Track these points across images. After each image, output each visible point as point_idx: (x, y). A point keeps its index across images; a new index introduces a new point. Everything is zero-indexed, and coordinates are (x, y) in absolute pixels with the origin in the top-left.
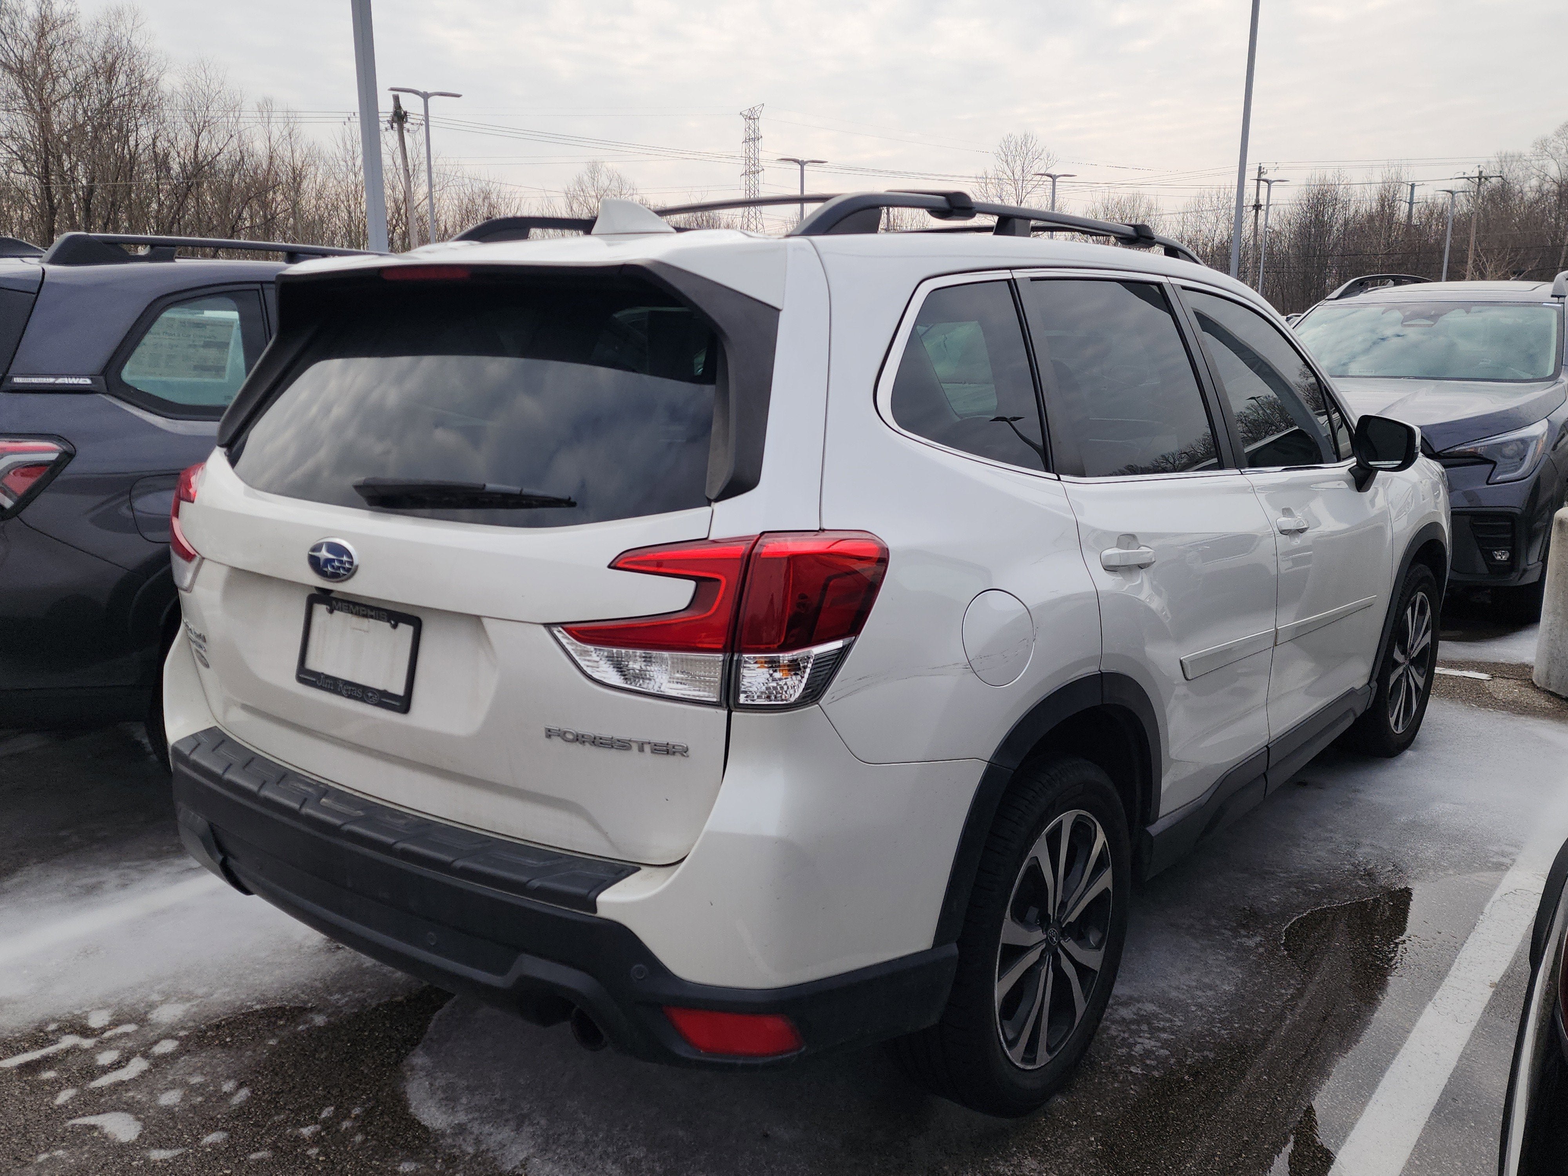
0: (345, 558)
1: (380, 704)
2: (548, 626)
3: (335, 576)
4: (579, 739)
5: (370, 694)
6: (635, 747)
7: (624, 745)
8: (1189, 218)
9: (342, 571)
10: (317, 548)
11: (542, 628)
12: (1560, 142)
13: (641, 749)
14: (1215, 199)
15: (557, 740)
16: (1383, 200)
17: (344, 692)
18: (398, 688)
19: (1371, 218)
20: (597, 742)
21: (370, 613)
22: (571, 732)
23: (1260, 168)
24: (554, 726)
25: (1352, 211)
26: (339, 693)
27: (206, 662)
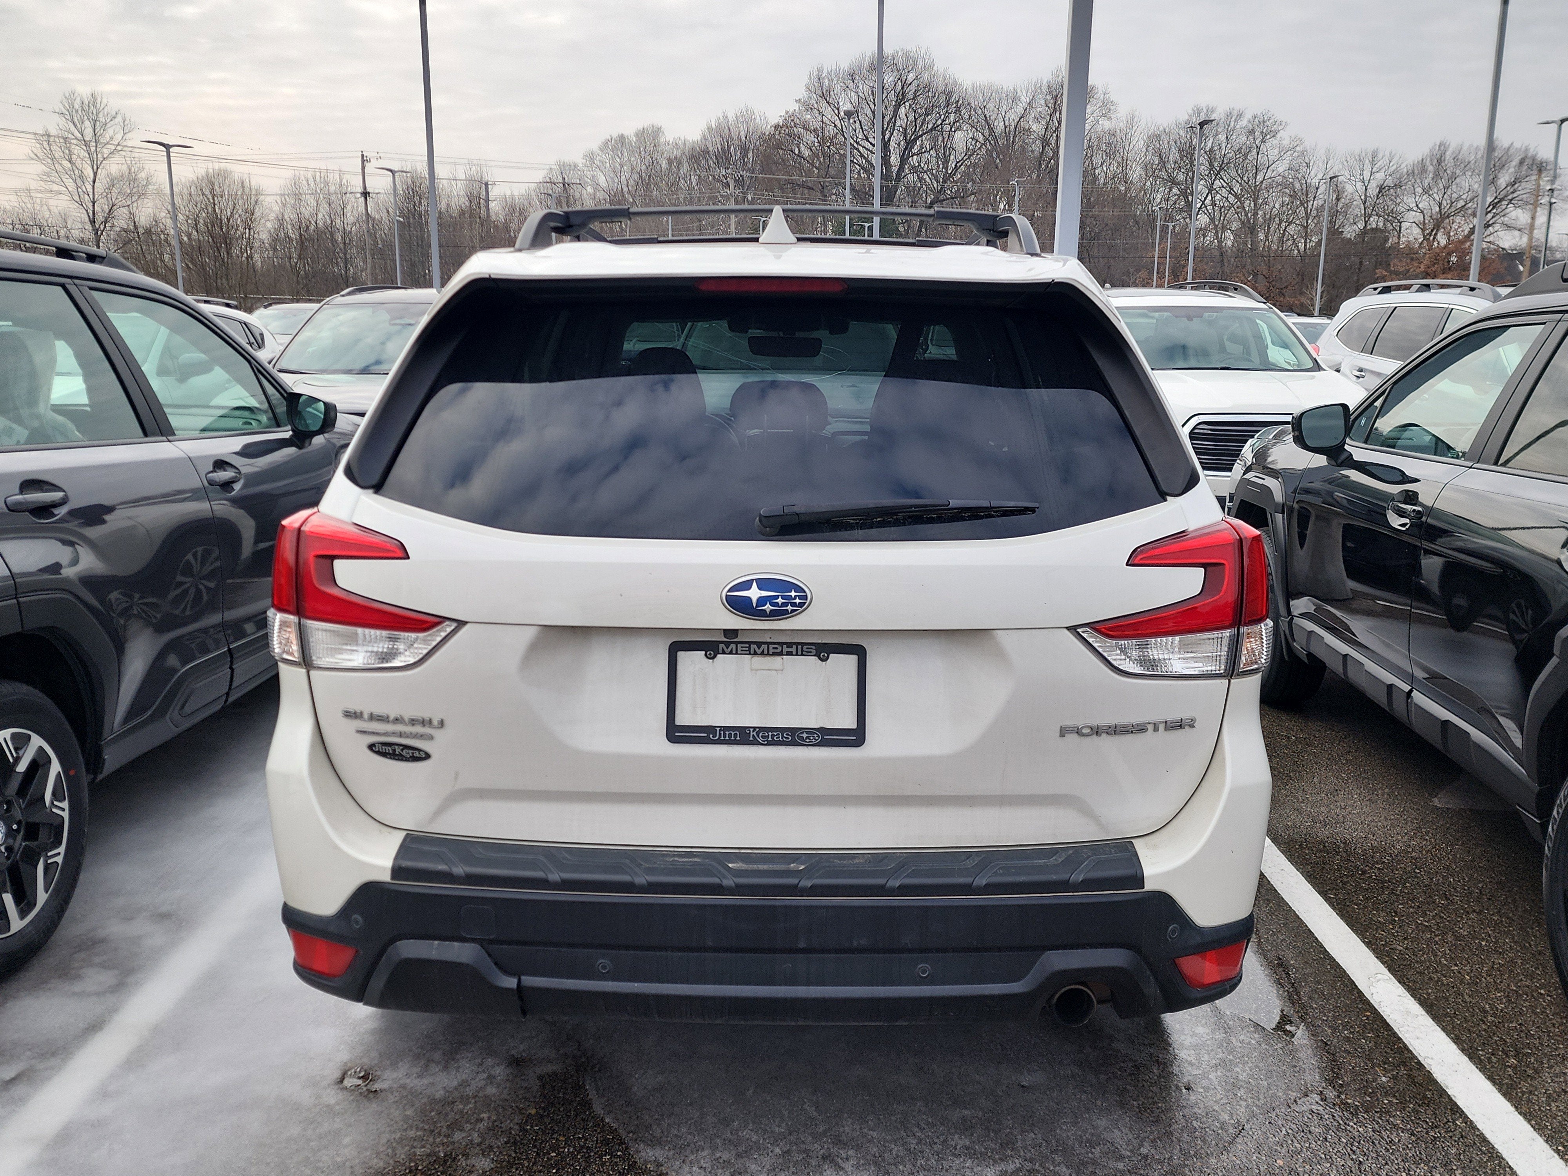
0: (793, 593)
1: (823, 743)
2: (1073, 629)
3: (779, 614)
4: (1097, 731)
6: (1150, 728)
7: (1140, 729)
8: (288, 200)
9: (789, 608)
10: (742, 587)
11: (1066, 631)
12: (604, 156)
13: (1156, 729)
14: (311, 181)
15: (1072, 738)
16: (470, 197)
17: (760, 740)
18: (850, 723)
19: (462, 213)
20: (1116, 730)
22: (1085, 727)
23: (363, 156)
24: (1069, 723)
25: (443, 206)
26: (755, 743)
27: (417, 754)
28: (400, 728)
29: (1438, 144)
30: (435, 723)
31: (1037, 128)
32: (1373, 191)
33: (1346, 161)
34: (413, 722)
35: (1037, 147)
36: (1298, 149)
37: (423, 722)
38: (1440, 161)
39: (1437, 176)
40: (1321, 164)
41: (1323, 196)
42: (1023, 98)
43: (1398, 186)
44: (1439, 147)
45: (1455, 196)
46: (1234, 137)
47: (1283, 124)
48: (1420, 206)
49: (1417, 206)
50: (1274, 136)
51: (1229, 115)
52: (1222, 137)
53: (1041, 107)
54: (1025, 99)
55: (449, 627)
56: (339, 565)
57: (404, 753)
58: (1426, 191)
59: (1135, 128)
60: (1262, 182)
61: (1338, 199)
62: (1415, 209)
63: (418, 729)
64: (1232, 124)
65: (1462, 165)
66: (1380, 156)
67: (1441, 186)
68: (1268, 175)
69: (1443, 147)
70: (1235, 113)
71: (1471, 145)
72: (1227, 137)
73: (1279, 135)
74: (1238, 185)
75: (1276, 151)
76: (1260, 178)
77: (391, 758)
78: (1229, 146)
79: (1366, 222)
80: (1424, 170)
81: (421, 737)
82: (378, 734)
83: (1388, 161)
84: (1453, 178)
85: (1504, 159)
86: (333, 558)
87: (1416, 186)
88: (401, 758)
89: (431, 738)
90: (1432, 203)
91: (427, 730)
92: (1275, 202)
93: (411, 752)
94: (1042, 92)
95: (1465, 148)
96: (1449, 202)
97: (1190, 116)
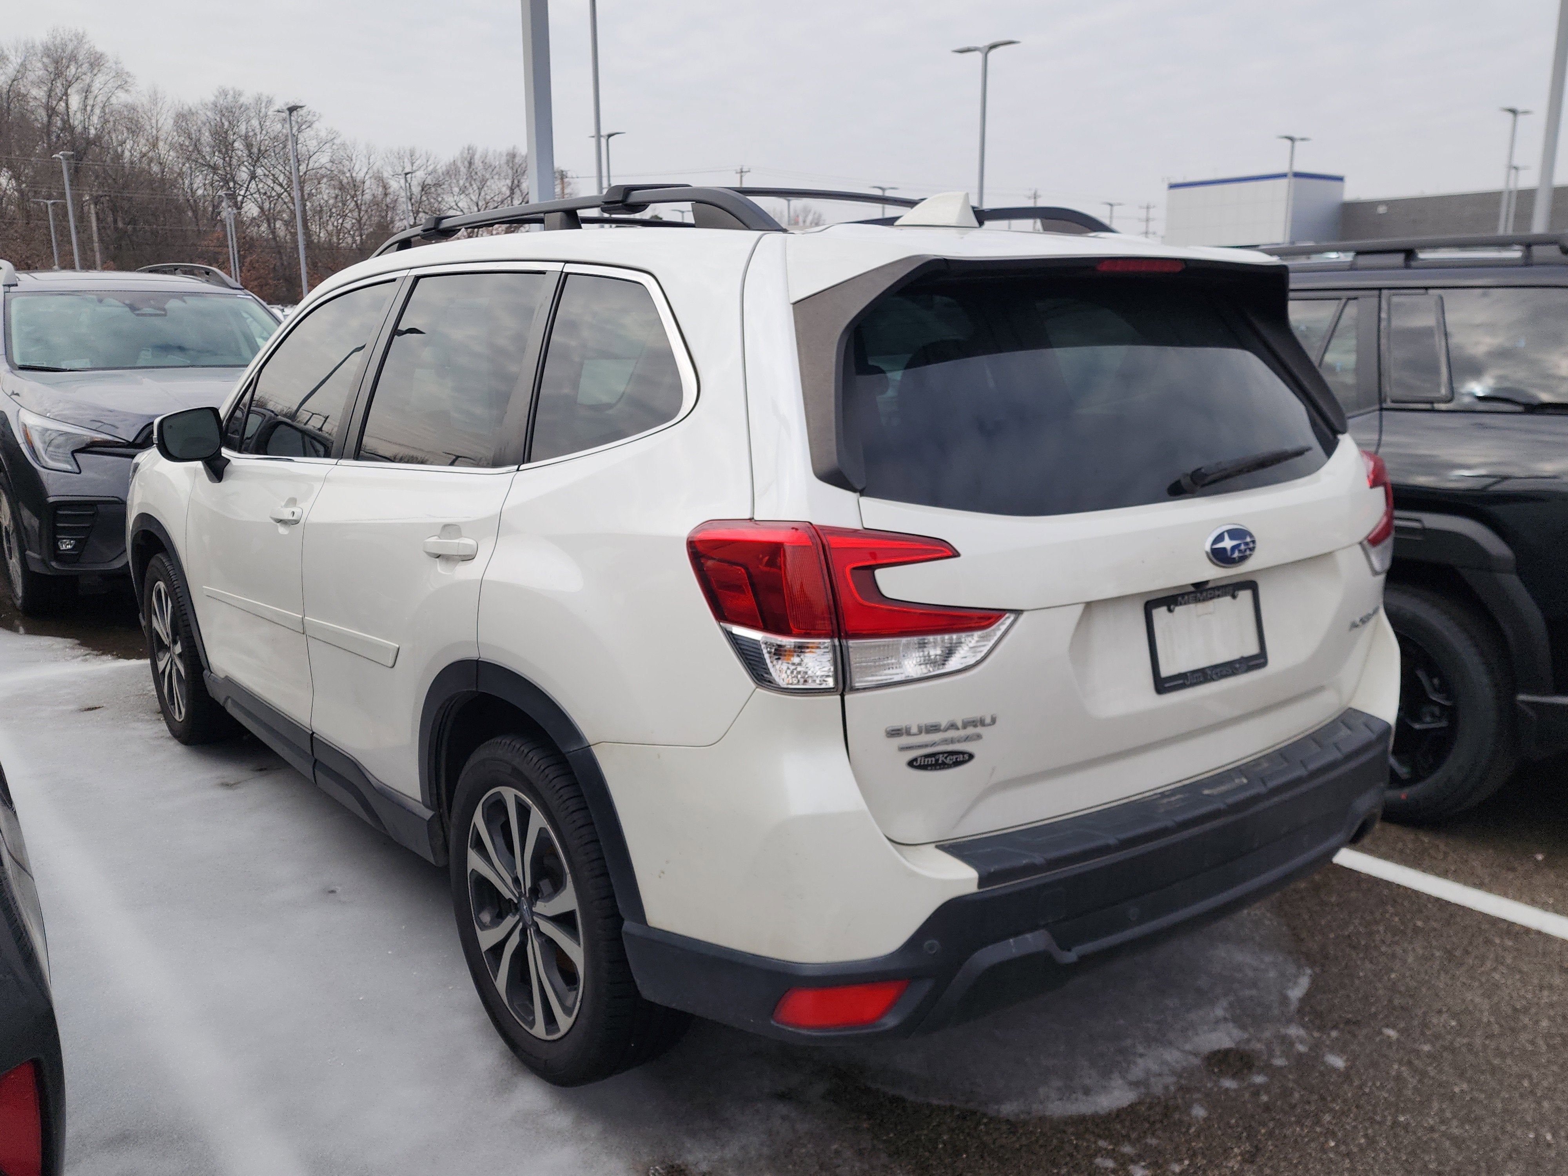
0: (1248, 539)
5: (1237, 666)
10: (1219, 538)
17: (1214, 677)
18: (1252, 649)
21: (1217, 593)
26: (1211, 680)
27: (960, 758)
28: (951, 734)
29: (466, 147)
30: (988, 720)
31: (39, 93)
32: (416, 190)
33: (387, 157)
34: (966, 725)
35: (42, 114)
36: (335, 141)
37: (974, 723)
38: (470, 163)
39: (470, 177)
40: (363, 159)
41: (371, 190)
42: (12, 58)
43: (438, 185)
44: (468, 150)
45: (488, 197)
46: (268, 124)
47: (318, 115)
48: (459, 205)
49: (457, 205)
50: (309, 126)
51: (259, 100)
52: (255, 123)
53: (37, 70)
54: (15, 61)
55: (1009, 619)
56: (881, 575)
57: (948, 761)
58: (463, 190)
59: (160, 104)
60: (305, 173)
61: (386, 195)
62: (455, 207)
63: (970, 731)
64: (263, 110)
65: (490, 170)
66: (417, 155)
67: (476, 188)
68: (310, 166)
69: (471, 152)
70: (264, 99)
71: (495, 151)
72: (260, 123)
73: (315, 126)
74: (282, 175)
75: (315, 142)
76: (303, 168)
77: (931, 769)
78: (264, 132)
79: (415, 218)
80: (457, 172)
81: (967, 739)
82: (926, 746)
83: (425, 161)
84: (484, 181)
85: (524, 165)
86: (873, 568)
87: (453, 185)
88: (943, 766)
89: (979, 737)
90: (471, 203)
91: (979, 730)
92: (326, 194)
93: (954, 757)
94: (36, 54)
95: (490, 153)
96: (484, 203)
97: (216, 97)
